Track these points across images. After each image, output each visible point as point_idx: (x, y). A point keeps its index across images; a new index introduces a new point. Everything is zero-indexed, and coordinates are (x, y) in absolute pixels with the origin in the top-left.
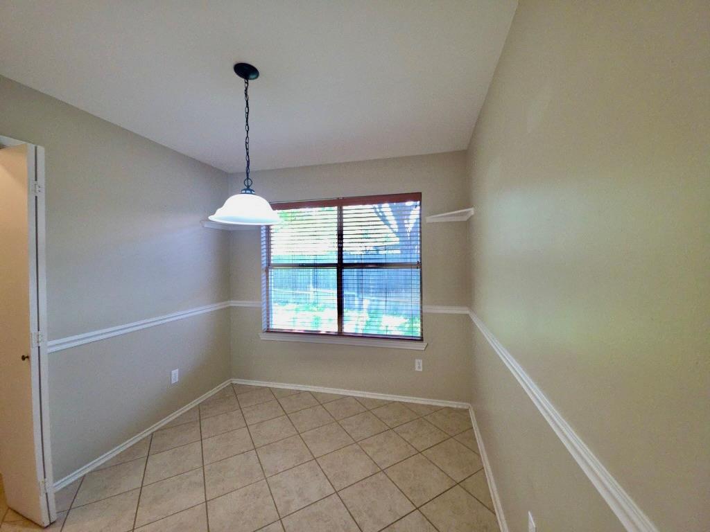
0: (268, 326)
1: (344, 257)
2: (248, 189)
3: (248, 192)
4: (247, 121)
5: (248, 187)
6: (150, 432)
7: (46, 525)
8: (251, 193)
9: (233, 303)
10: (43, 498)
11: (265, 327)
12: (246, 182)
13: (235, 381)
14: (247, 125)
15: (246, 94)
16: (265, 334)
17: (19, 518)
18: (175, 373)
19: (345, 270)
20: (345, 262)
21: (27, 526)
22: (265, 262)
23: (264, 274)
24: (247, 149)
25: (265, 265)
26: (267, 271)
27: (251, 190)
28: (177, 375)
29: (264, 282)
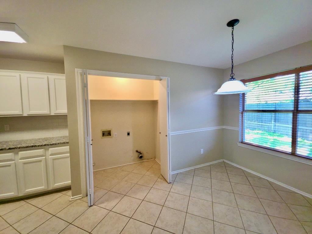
0: (242, 140)
1: (299, 106)
2: (232, 78)
3: (232, 79)
4: (232, 47)
5: (232, 77)
6: (194, 168)
7: (169, 182)
8: (234, 80)
9: (224, 127)
10: (169, 175)
11: (240, 140)
12: (231, 75)
13: (225, 161)
14: (233, 48)
15: (232, 34)
16: (240, 143)
17: (163, 178)
18: (202, 150)
19: (300, 114)
20: (299, 109)
21: (164, 181)
22: (241, 109)
23: (240, 115)
24: (232, 60)
25: (241, 111)
26: (242, 113)
27: (234, 78)
28: (203, 151)
29: (241, 118)
